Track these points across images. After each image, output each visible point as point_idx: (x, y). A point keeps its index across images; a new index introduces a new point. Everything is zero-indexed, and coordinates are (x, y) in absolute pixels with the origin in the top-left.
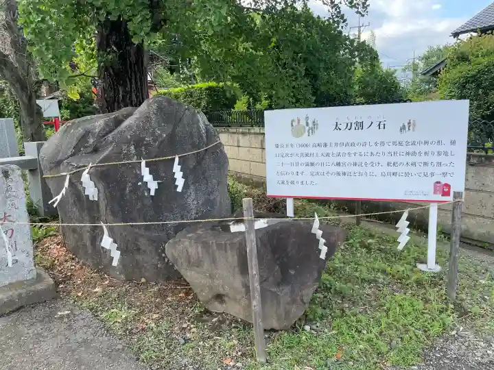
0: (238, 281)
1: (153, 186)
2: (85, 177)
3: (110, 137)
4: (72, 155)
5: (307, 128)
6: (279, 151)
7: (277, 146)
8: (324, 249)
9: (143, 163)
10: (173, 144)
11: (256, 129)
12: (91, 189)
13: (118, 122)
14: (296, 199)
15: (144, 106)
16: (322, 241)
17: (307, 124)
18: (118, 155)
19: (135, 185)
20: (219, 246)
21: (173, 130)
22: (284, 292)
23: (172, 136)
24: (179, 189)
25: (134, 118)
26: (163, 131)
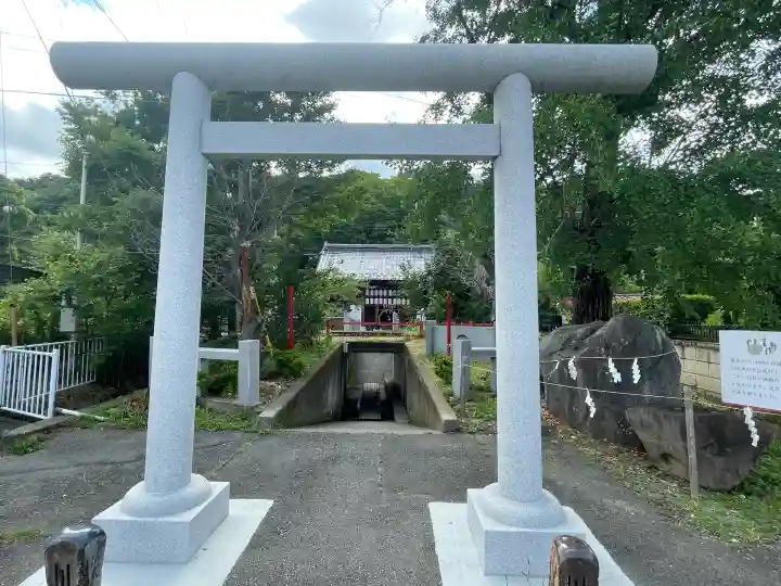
0: (680, 444)
1: (617, 377)
2: (571, 364)
3: (587, 340)
4: (561, 350)
5: (764, 349)
6: (736, 365)
7: (733, 361)
8: (756, 438)
9: (610, 360)
10: (634, 349)
11: (711, 345)
12: (574, 373)
13: (593, 331)
14: (754, 409)
15: (611, 321)
16: (754, 430)
17: (765, 345)
18: (591, 352)
19: (603, 374)
20: (665, 417)
21: (634, 340)
22: (719, 461)
23: (634, 344)
24: (636, 382)
25: (603, 330)
26: (626, 340)
